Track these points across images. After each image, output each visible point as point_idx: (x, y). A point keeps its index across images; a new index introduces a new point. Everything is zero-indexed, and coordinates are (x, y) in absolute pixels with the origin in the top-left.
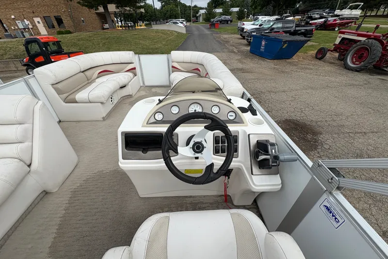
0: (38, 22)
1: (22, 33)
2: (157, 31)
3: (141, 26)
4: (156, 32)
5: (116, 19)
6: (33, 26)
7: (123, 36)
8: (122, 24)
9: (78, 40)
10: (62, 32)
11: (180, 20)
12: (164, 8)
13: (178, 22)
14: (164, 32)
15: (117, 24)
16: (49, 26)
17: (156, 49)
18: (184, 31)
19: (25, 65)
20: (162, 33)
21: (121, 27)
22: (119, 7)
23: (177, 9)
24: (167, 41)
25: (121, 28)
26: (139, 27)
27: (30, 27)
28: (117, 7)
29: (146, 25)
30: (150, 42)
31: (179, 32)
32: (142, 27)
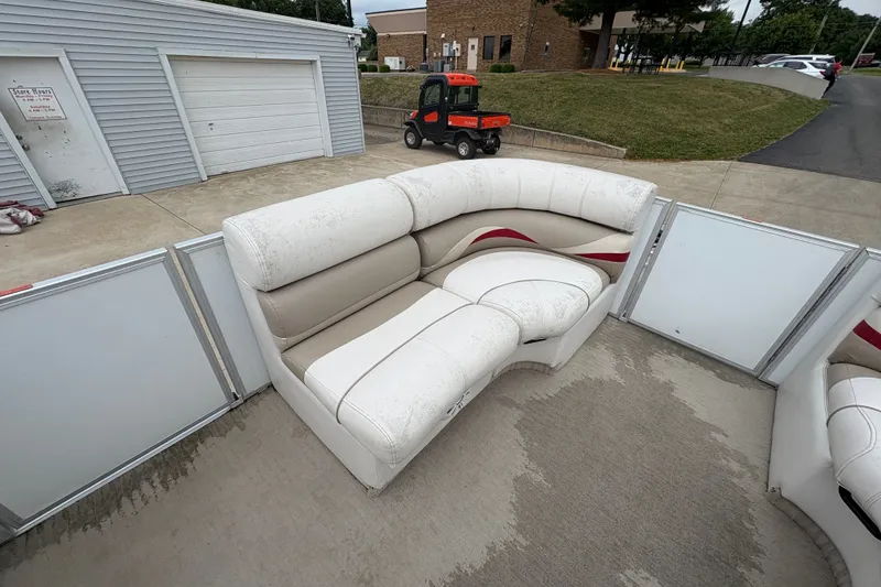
0: (473, 46)
1: (443, 63)
2: (720, 86)
3: (673, 67)
4: (715, 87)
5: (617, 48)
6: (462, 53)
7: (616, 89)
8: (625, 58)
9: (517, 88)
10: (500, 67)
11: (815, 57)
12: (767, 22)
13: (805, 62)
14: (740, 89)
15: (614, 59)
16: (485, 54)
17: (695, 136)
18: (817, 92)
19: (407, 124)
20: (735, 92)
21: (620, 65)
22: (643, 15)
23: (813, 25)
24: (743, 116)
25: (621, 69)
26: (667, 70)
27: (458, 54)
28: (638, 18)
29: (687, 66)
30: (686, 112)
31: (795, 95)
32: (673, 70)
